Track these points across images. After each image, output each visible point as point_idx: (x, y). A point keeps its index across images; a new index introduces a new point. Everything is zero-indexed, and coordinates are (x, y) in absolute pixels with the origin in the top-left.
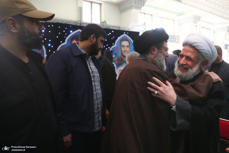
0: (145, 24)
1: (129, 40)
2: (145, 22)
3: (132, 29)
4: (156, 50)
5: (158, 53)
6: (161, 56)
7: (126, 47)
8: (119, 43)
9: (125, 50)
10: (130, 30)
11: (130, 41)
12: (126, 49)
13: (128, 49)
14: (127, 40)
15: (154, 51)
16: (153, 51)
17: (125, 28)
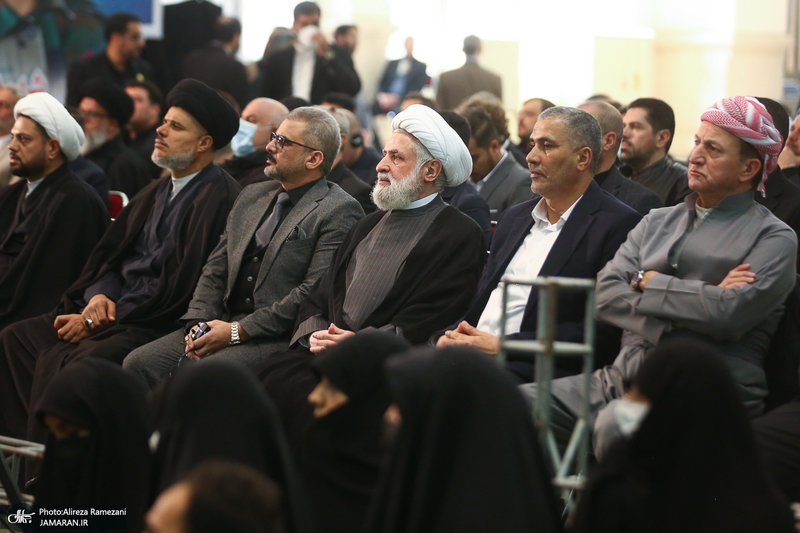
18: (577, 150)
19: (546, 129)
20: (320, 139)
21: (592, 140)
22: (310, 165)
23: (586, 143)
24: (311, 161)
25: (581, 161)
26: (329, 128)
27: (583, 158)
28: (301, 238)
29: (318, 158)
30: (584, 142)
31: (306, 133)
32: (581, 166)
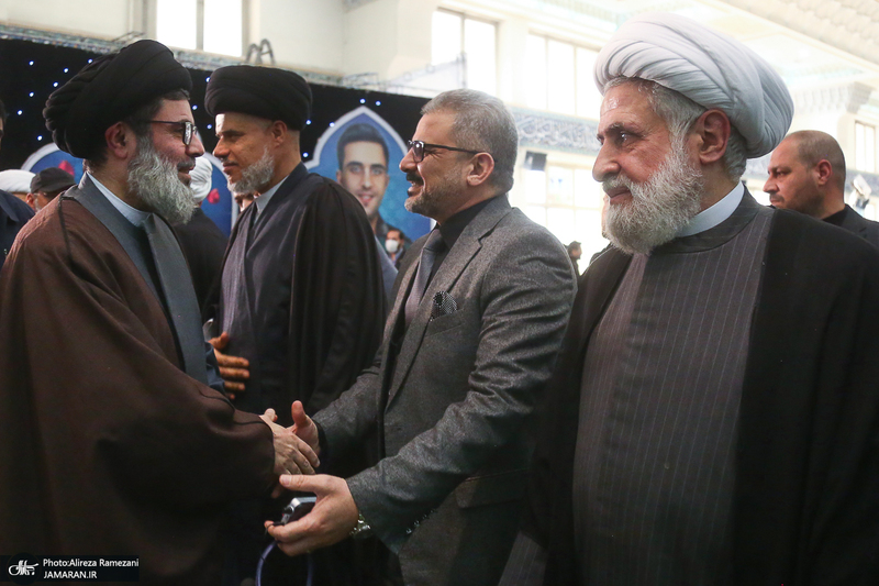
0: (462, 61)
1: (382, 135)
2: (463, 54)
3: (402, 86)
4: (130, 138)
5: (137, 151)
6: (153, 161)
7: (367, 170)
8: (335, 151)
9: (364, 188)
10: (391, 90)
11: (388, 143)
12: (368, 184)
13: (378, 183)
14: (373, 136)
15: (124, 144)
16: (119, 145)
17: (366, 79)
20: (482, 135)
22: (474, 179)
24: (475, 172)
26: (494, 115)
28: (448, 311)
29: (484, 165)
31: (457, 129)
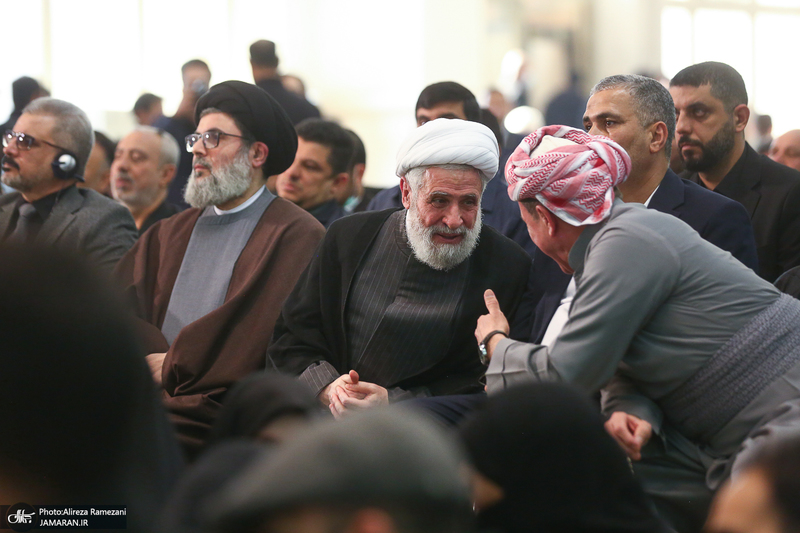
18: (649, 125)
19: (607, 102)
20: (74, 137)
21: (665, 113)
23: (658, 117)
25: (653, 140)
27: (656, 136)
30: (657, 115)
31: (57, 130)
32: (655, 147)
